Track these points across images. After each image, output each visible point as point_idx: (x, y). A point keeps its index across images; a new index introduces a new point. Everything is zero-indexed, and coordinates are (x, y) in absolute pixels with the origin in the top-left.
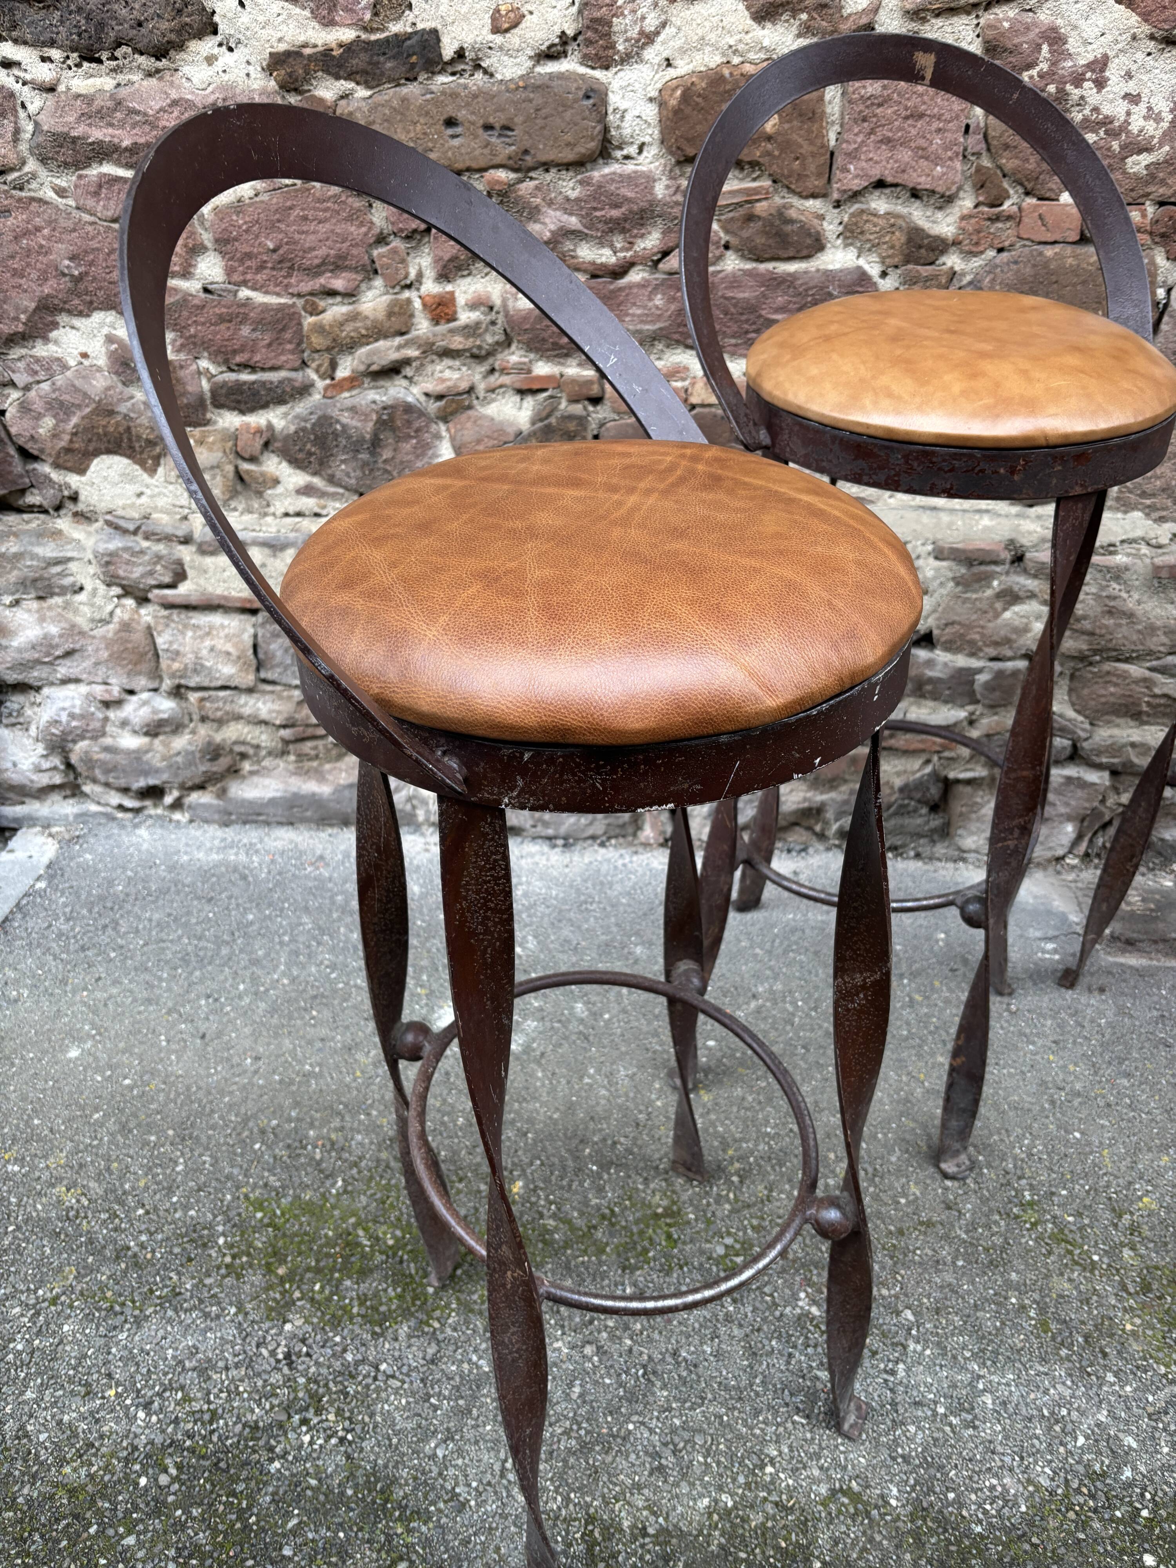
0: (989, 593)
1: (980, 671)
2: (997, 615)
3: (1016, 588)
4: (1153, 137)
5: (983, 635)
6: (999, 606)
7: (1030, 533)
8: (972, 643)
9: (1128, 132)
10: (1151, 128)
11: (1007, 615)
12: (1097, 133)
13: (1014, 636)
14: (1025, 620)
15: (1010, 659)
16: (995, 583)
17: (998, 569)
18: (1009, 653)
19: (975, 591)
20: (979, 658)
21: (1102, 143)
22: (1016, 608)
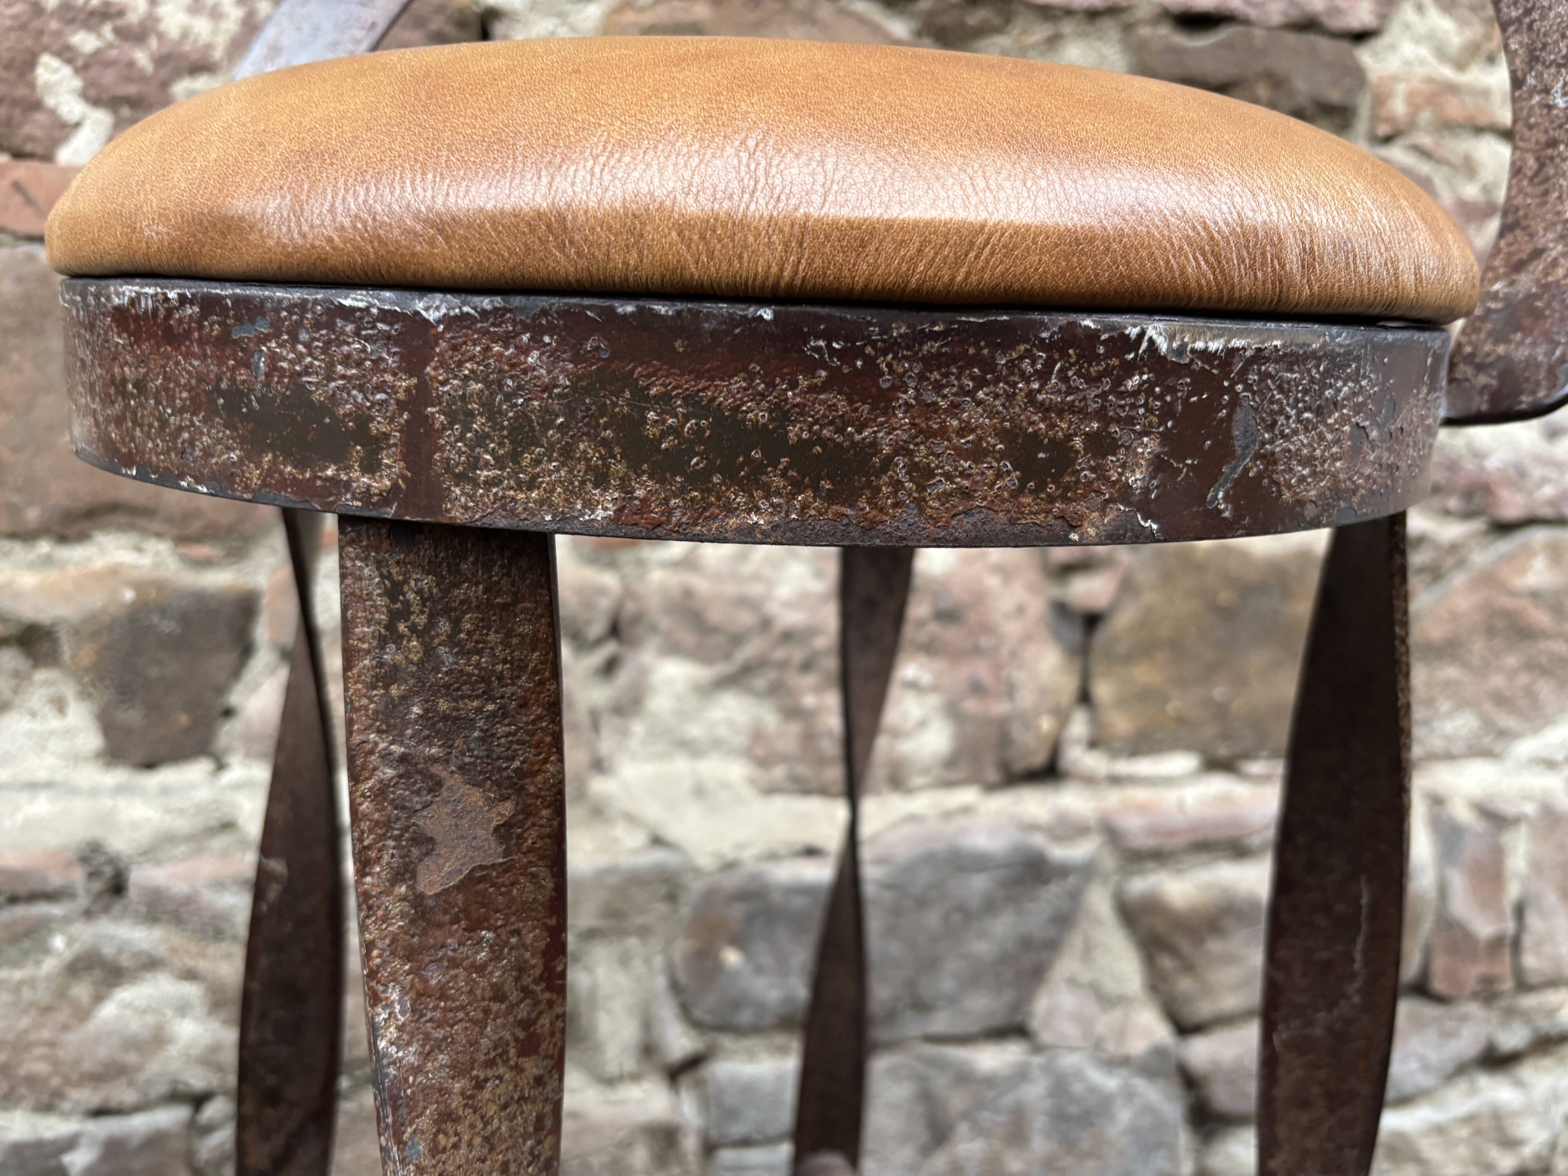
0: (49, 965)
1: (70, 1143)
2: (83, 1014)
3: (108, 950)
4: (209, 47)
5: (55, 1063)
6: (81, 991)
7: (134, 825)
8: (32, 1081)
9: (161, 36)
10: (202, 27)
11: (108, 1010)
12: (100, 35)
13: (132, 1058)
14: (150, 1019)
15: (136, 1109)
16: (58, 942)
17: (56, 910)
18: (128, 1096)
19: (16, 964)
20: (66, 1115)
21: (113, 53)
22: (125, 994)
